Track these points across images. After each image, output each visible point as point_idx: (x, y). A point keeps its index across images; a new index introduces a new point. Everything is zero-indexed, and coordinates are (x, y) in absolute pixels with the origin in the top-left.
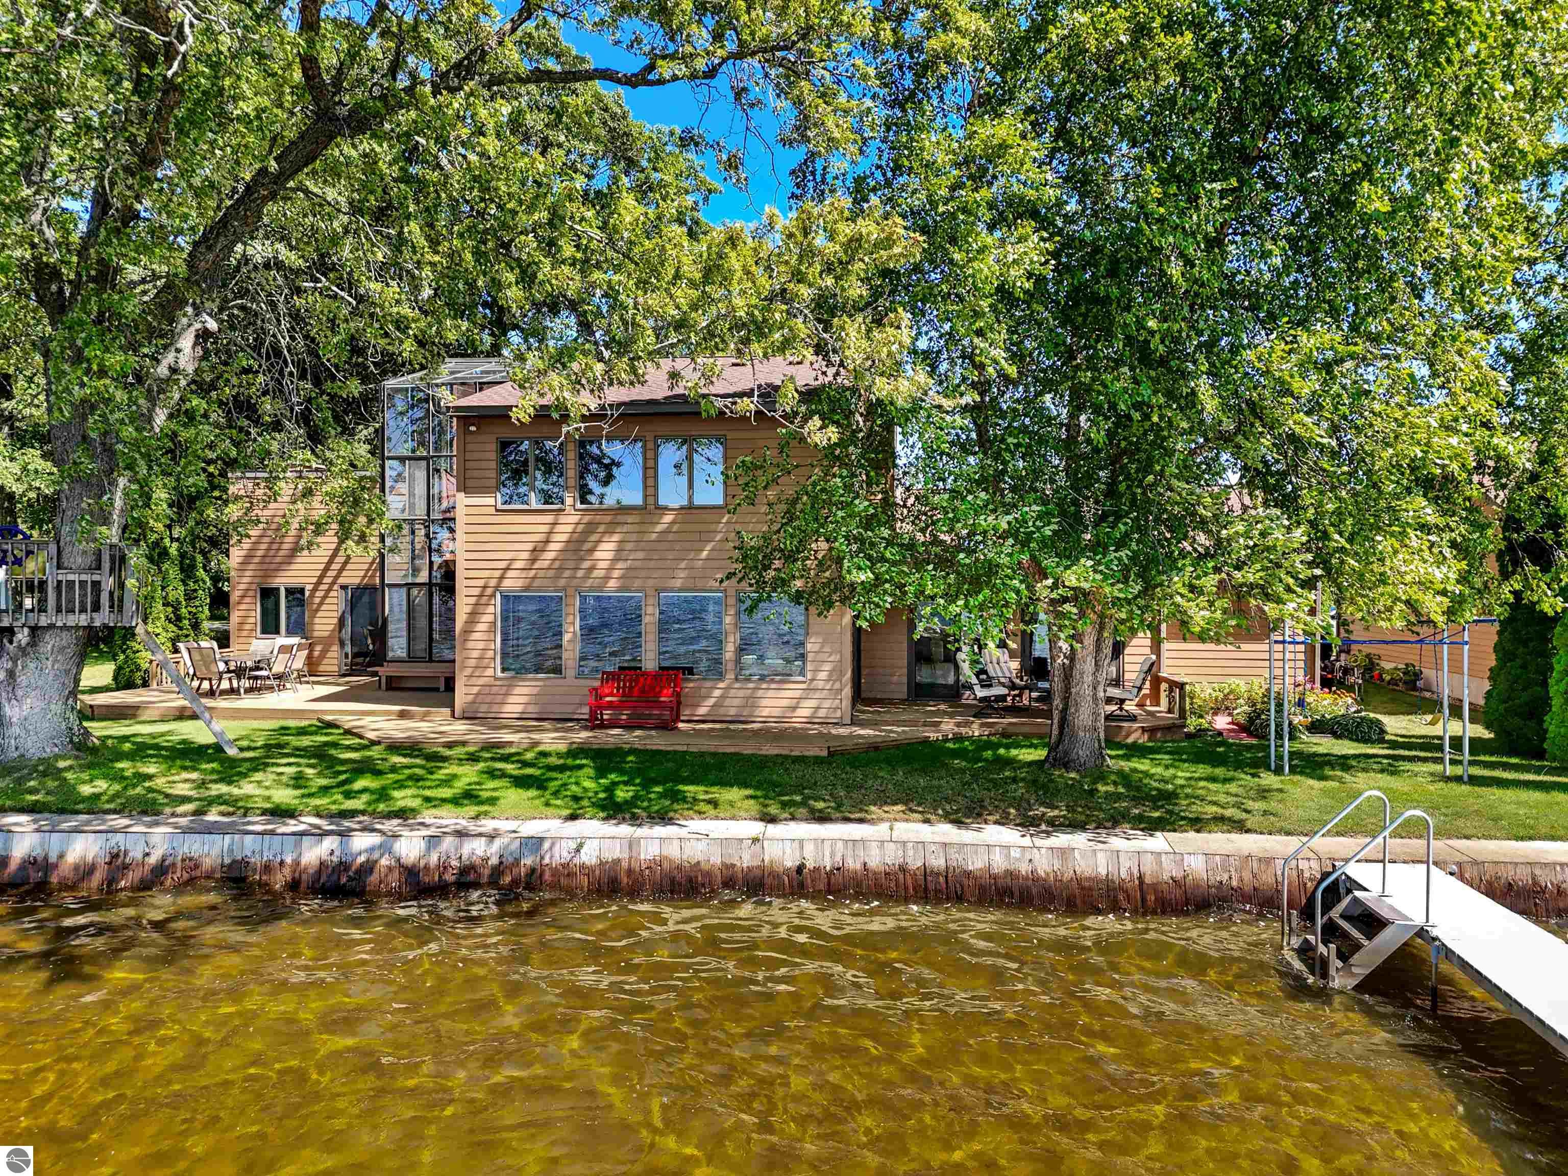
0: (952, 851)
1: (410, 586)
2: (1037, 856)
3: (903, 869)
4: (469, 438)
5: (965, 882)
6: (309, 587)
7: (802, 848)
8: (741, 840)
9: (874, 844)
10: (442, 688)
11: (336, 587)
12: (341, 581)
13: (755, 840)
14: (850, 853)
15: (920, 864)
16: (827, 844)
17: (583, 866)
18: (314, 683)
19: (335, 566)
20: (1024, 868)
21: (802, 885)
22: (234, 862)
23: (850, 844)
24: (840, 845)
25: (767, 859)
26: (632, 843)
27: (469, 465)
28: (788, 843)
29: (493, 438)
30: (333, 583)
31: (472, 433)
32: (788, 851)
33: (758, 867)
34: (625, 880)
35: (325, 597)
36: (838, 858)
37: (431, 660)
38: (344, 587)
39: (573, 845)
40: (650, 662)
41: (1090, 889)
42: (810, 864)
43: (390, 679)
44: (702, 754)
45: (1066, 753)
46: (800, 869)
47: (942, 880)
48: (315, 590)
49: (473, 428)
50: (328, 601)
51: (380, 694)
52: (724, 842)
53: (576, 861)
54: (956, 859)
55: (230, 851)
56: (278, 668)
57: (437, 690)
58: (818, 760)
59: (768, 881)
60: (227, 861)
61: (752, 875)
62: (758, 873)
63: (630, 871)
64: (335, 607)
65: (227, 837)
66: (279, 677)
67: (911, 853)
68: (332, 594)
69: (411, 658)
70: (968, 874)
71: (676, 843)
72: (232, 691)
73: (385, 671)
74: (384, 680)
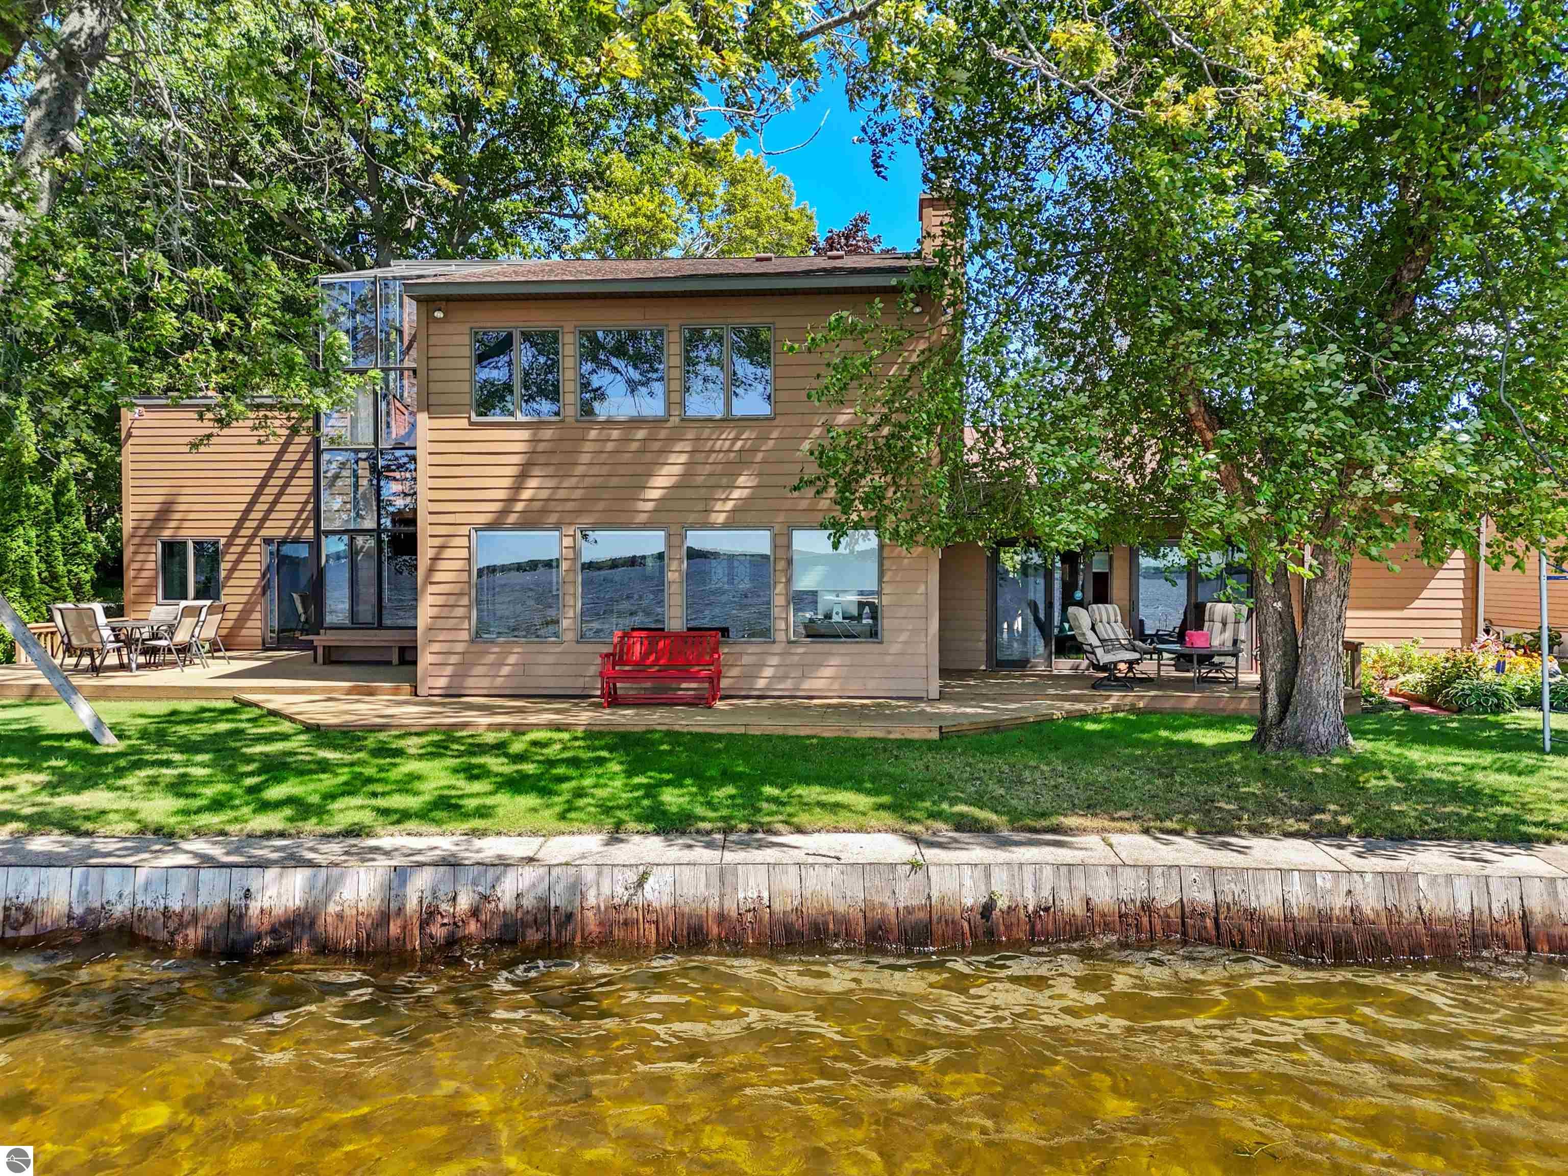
0: (1224, 879)
1: (352, 533)
2: (1359, 886)
3: (1147, 907)
4: (433, 329)
5: (1247, 925)
6: (223, 541)
7: (988, 876)
8: (893, 866)
9: (1102, 870)
10: (395, 660)
11: (257, 541)
12: (263, 533)
13: (915, 866)
14: (1064, 884)
15: (1174, 900)
16: (1028, 873)
17: (648, 908)
18: (230, 658)
19: (256, 515)
20: (1338, 903)
21: (990, 932)
22: (89, 911)
23: (1063, 870)
24: (1048, 871)
25: (935, 895)
26: (724, 873)
27: (433, 364)
28: (967, 871)
29: (465, 328)
30: (254, 536)
31: (438, 320)
32: (968, 882)
33: (921, 908)
34: (715, 930)
35: (243, 553)
36: (1046, 892)
37: (380, 626)
38: (268, 541)
39: (632, 877)
40: (676, 620)
41: (1445, 935)
42: (1002, 903)
43: (328, 649)
44: (769, 738)
45: (1299, 730)
46: (987, 909)
47: (1209, 923)
48: (229, 544)
49: (439, 315)
50: (247, 558)
51: (315, 668)
52: (865, 869)
53: (638, 900)
54: (1230, 889)
55: (84, 895)
56: (181, 636)
57: (389, 663)
58: (931, 746)
59: (938, 929)
60: (78, 911)
61: (912, 918)
62: (922, 915)
63: (722, 918)
64: (258, 566)
65: (78, 872)
66: (184, 649)
67: (1159, 882)
68: (253, 549)
69: (356, 624)
70: (1251, 915)
71: (793, 870)
72: (122, 667)
73: (321, 640)
74: (320, 651)
